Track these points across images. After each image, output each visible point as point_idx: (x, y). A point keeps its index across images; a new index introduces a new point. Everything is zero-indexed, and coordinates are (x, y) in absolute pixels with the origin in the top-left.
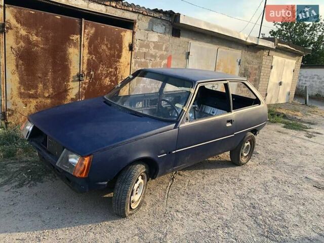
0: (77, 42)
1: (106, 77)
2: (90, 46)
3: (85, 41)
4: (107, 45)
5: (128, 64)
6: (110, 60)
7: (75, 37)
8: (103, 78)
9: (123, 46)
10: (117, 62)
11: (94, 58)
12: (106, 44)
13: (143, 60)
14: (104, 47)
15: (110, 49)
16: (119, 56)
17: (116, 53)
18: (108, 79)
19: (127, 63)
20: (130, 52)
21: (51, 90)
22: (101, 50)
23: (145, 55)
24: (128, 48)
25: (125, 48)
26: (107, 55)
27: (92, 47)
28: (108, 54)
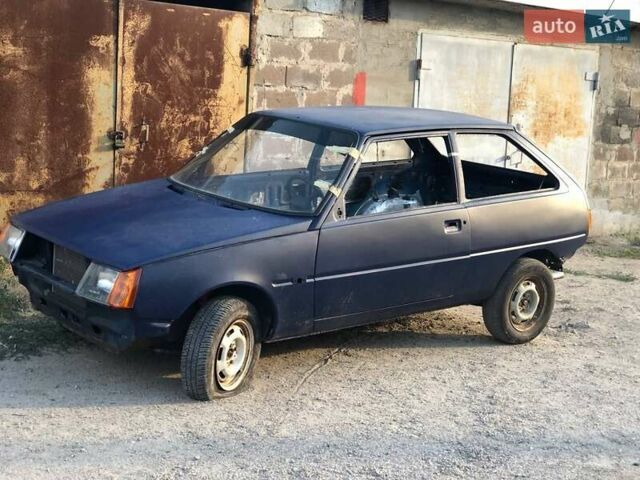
0: (108, 51)
1: (181, 138)
2: (138, 60)
3: (127, 48)
4: (181, 56)
5: (240, 102)
6: (190, 93)
7: (103, 41)
8: (173, 140)
9: (226, 57)
10: (208, 97)
11: (149, 91)
12: (179, 55)
13: (282, 89)
14: (174, 61)
15: (190, 65)
16: (216, 82)
17: (207, 75)
18: (186, 142)
19: (236, 100)
20: (245, 70)
21: (45, 173)
22: (167, 69)
23: (287, 75)
24: (239, 61)
25: (231, 62)
26: (182, 82)
27: (145, 63)
28: (187, 78)
